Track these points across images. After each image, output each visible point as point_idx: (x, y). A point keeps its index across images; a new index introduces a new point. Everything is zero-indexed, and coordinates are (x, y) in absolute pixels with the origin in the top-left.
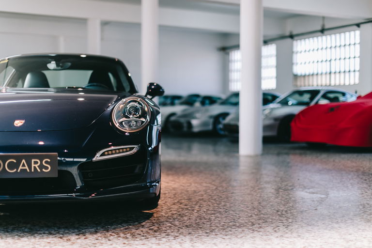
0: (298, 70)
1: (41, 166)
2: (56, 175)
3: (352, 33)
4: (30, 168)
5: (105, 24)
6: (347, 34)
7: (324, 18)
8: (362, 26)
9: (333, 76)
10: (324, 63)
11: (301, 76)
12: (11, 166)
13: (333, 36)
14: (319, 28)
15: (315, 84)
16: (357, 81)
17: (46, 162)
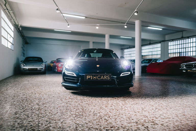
0: (143, 54)
1: (107, 78)
2: (111, 80)
3: (158, 44)
4: (104, 78)
5: (93, 42)
6: (157, 45)
7: (150, 40)
8: (161, 43)
9: (153, 56)
10: (150, 52)
11: (144, 56)
12: (99, 77)
13: (153, 45)
14: (149, 43)
15: (148, 58)
16: (160, 57)
17: (108, 77)
